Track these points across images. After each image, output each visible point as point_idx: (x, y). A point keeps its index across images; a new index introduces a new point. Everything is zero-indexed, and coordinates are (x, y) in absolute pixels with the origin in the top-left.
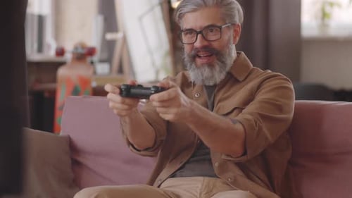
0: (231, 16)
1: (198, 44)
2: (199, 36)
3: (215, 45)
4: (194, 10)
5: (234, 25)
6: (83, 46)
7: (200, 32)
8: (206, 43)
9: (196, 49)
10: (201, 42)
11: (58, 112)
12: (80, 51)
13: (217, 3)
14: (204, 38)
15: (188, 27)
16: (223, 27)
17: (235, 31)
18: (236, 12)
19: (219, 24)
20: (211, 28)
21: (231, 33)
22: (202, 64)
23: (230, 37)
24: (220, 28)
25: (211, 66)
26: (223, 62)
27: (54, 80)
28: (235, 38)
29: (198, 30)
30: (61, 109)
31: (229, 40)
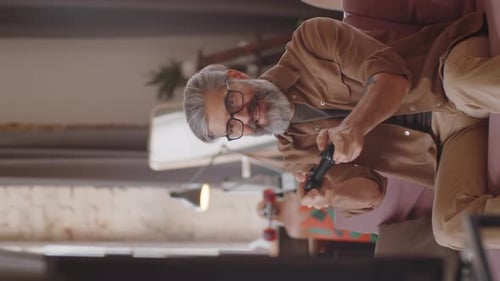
0: (217, 79)
1: (245, 120)
2: (236, 117)
3: (247, 99)
4: (207, 120)
5: (227, 77)
6: (263, 207)
7: (232, 115)
8: (245, 110)
9: (249, 121)
10: (243, 115)
11: (345, 238)
12: (267, 210)
13: (201, 92)
14: (239, 111)
15: (224, 128)
16: (228, 88)
17: (235, 76)
18: (214, 72)
19: (226, 93)
20: (228, 103)
21: (237, 81)
22: (266, 117)
23: (241, 83)
24: (230, 92)
25: (269, 107)
26: (267, 93)
27: (304, 242)
28: (242, 78)
29: (229, 117)
30: (340, 233)
31: (245, 84)
